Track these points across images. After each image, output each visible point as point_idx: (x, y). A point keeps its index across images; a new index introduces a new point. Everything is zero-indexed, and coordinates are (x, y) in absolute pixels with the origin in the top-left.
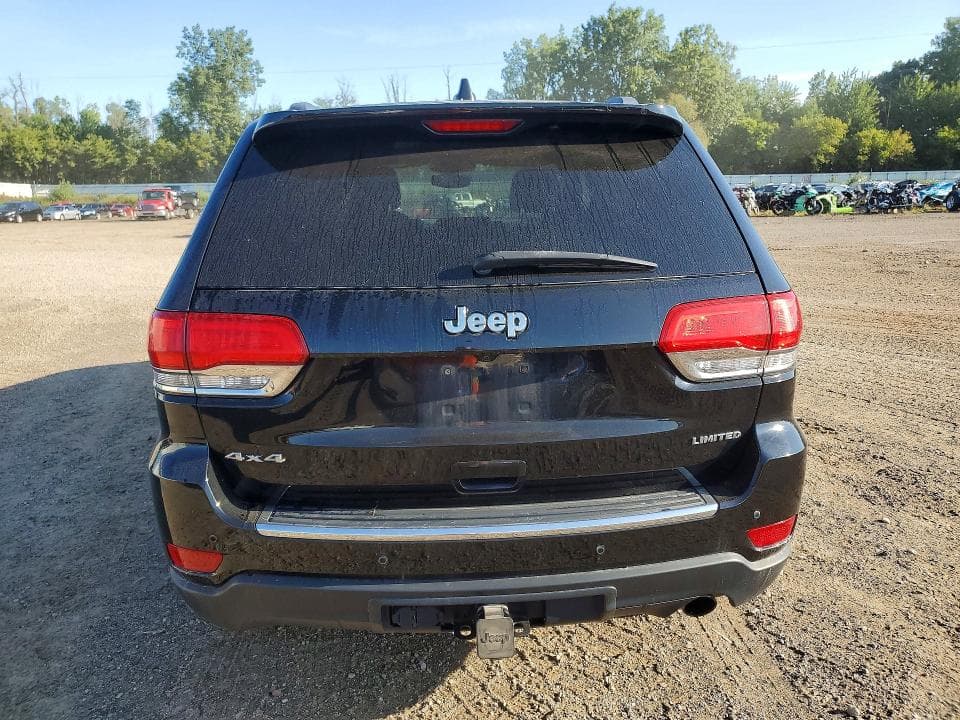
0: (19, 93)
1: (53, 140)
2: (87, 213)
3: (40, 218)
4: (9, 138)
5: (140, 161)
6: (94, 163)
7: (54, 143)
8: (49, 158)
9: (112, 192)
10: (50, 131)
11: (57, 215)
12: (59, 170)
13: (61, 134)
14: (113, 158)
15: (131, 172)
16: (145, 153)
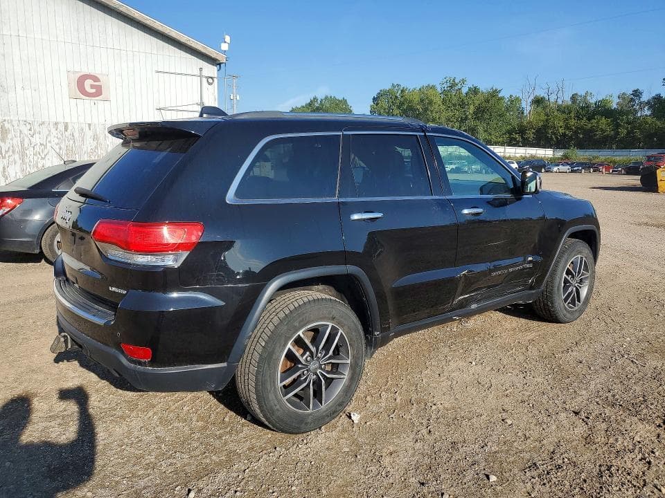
0: (560, 92)
1: (573, 120)
2: (576, 168)
3: (543, 170)
4: (547, 120)
5: (629, 133)
6: (595, 135)
7: (572, 122)
8: (567, 132)
9: (602, 155)
10: (572, 115)
11: (555, 169)
12: (572, 139)
13: (578, 117)
14: (609, 131)
15: (621, 141)
16: (635, 127)
